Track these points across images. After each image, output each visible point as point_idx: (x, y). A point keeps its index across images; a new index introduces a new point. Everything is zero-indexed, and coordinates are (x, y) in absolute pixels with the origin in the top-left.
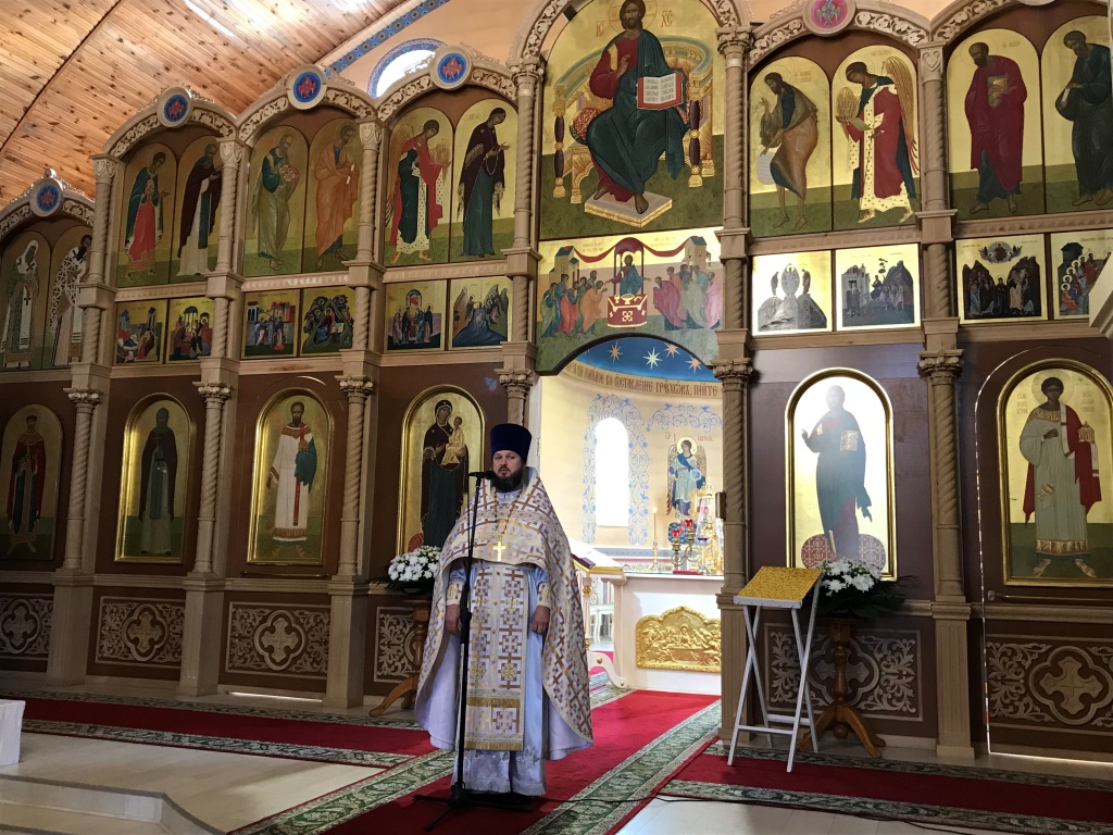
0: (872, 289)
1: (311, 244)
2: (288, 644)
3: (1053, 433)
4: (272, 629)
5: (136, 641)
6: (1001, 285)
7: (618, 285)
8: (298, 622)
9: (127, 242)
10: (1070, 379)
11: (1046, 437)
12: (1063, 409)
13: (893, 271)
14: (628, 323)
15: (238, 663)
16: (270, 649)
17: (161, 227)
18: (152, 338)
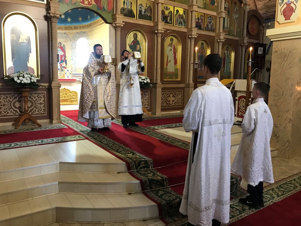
0: (144, 10)
3: (171, 50)
6: (166, 16)
10: (175, 39)
11: (170, 50)
12: (173, 45)
13: (148, 7)
14: (86, 4)
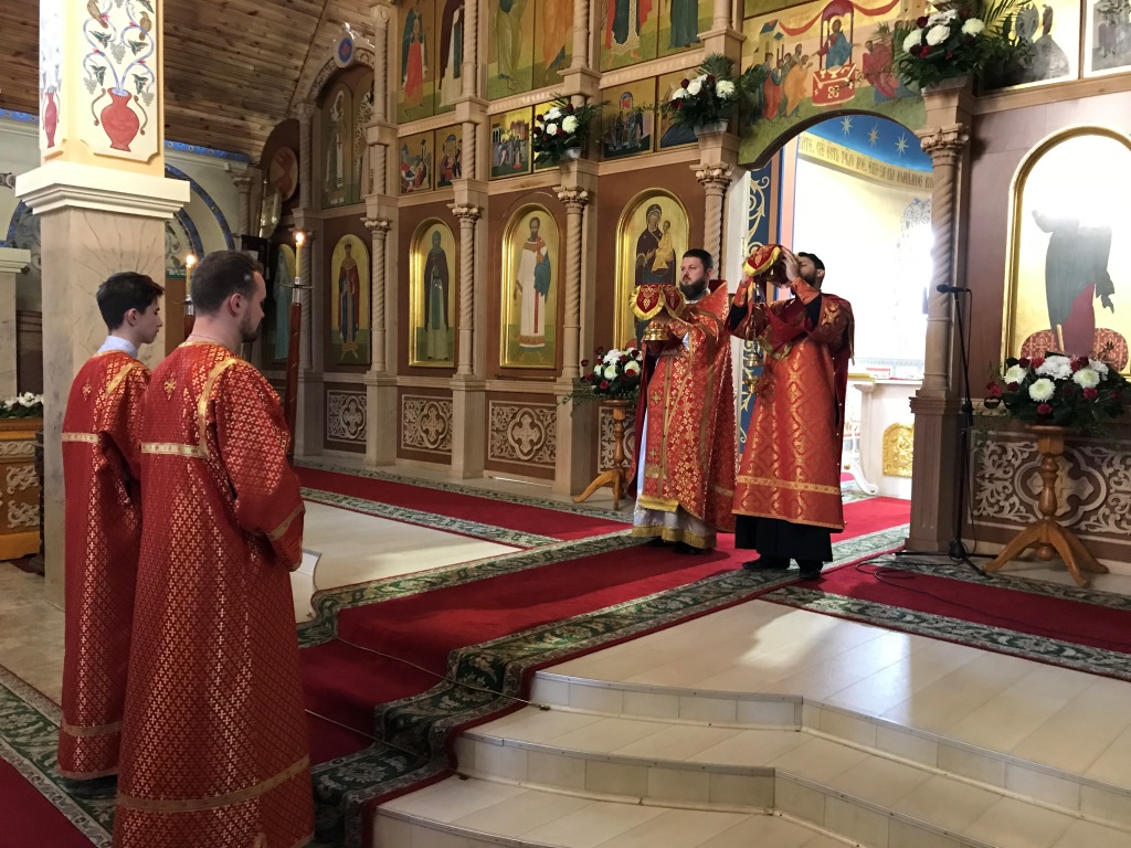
1: (539, 60)
2: (532, 437)
4: (520, 425)
5: (427, 432)
7: (824, 57)
8: (539, 419)
9: (403, 81)
14: (834, 99)
15: (497, 452)
16: (519, 442)
17: (426, 64)
18: (425, 168)
